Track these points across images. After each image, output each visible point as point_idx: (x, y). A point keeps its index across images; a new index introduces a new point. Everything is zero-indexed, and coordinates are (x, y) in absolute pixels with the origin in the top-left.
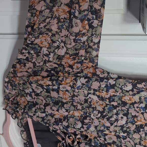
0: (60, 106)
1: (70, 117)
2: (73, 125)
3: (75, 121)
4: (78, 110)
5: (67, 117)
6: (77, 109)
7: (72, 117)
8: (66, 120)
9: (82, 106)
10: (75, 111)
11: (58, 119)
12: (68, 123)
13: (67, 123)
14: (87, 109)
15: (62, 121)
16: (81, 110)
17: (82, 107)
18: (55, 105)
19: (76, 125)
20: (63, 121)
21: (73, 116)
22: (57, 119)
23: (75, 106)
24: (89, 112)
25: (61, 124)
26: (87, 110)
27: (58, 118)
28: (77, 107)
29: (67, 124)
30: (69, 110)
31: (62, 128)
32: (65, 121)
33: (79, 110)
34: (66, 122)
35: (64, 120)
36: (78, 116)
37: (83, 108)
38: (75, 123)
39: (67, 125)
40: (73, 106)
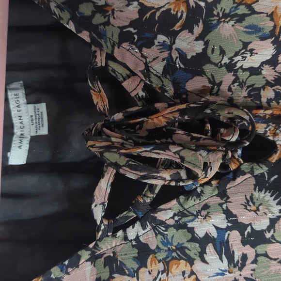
1: (225, 16)
2: (232, 54)
3: (246, 38)
7: (236, 15)
8: (198, 29)
11: (158, 14)
12: (207, 44)
13: (201, 43)
15: (177, 28)
20: (183, 28)
21: (242, 10)
22: (154, 14)
25: (168, 42)
27: (158, 9)
29: (199, 47)
31: (158, 67)
32: (191, 31)
34: (194, 37)
35: (188, 26)
38: (246, 45)
39: (201, 51)
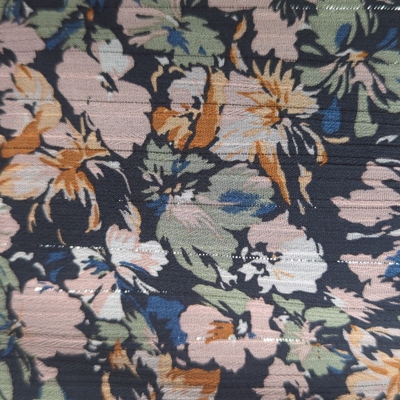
0: (74, 15)
4: (258, 62)
5: (140, 184)
6: (249, 56)
9: (301, 25)
10: (229, 68)
14: (355, 55)
16: (286, 66)
17: (305, 37)
18: (28, 10)
19: (263, 259)
23: (234, 27)
24: (375, 86)
26: (351, 72)
28: (251, 33)
30: (164, 61)
33: (275, 61)
36: (257, 165)
37: (307, 49)
40: (211, 26)
